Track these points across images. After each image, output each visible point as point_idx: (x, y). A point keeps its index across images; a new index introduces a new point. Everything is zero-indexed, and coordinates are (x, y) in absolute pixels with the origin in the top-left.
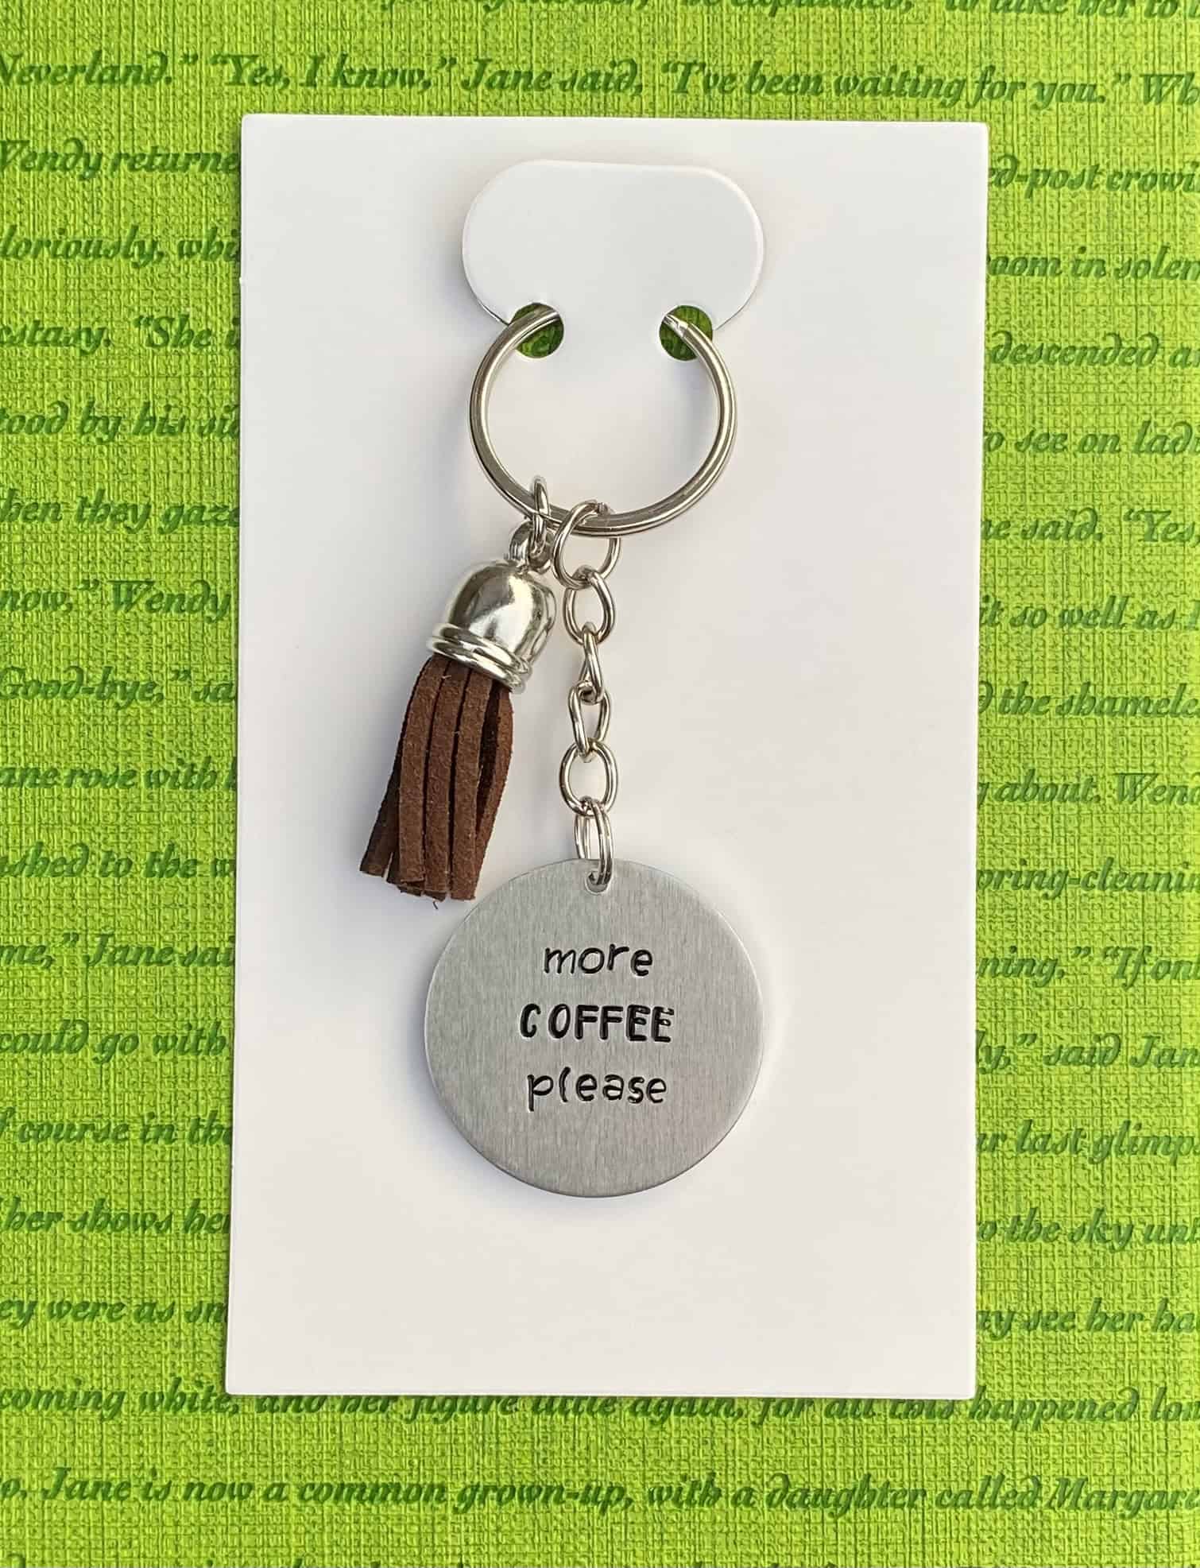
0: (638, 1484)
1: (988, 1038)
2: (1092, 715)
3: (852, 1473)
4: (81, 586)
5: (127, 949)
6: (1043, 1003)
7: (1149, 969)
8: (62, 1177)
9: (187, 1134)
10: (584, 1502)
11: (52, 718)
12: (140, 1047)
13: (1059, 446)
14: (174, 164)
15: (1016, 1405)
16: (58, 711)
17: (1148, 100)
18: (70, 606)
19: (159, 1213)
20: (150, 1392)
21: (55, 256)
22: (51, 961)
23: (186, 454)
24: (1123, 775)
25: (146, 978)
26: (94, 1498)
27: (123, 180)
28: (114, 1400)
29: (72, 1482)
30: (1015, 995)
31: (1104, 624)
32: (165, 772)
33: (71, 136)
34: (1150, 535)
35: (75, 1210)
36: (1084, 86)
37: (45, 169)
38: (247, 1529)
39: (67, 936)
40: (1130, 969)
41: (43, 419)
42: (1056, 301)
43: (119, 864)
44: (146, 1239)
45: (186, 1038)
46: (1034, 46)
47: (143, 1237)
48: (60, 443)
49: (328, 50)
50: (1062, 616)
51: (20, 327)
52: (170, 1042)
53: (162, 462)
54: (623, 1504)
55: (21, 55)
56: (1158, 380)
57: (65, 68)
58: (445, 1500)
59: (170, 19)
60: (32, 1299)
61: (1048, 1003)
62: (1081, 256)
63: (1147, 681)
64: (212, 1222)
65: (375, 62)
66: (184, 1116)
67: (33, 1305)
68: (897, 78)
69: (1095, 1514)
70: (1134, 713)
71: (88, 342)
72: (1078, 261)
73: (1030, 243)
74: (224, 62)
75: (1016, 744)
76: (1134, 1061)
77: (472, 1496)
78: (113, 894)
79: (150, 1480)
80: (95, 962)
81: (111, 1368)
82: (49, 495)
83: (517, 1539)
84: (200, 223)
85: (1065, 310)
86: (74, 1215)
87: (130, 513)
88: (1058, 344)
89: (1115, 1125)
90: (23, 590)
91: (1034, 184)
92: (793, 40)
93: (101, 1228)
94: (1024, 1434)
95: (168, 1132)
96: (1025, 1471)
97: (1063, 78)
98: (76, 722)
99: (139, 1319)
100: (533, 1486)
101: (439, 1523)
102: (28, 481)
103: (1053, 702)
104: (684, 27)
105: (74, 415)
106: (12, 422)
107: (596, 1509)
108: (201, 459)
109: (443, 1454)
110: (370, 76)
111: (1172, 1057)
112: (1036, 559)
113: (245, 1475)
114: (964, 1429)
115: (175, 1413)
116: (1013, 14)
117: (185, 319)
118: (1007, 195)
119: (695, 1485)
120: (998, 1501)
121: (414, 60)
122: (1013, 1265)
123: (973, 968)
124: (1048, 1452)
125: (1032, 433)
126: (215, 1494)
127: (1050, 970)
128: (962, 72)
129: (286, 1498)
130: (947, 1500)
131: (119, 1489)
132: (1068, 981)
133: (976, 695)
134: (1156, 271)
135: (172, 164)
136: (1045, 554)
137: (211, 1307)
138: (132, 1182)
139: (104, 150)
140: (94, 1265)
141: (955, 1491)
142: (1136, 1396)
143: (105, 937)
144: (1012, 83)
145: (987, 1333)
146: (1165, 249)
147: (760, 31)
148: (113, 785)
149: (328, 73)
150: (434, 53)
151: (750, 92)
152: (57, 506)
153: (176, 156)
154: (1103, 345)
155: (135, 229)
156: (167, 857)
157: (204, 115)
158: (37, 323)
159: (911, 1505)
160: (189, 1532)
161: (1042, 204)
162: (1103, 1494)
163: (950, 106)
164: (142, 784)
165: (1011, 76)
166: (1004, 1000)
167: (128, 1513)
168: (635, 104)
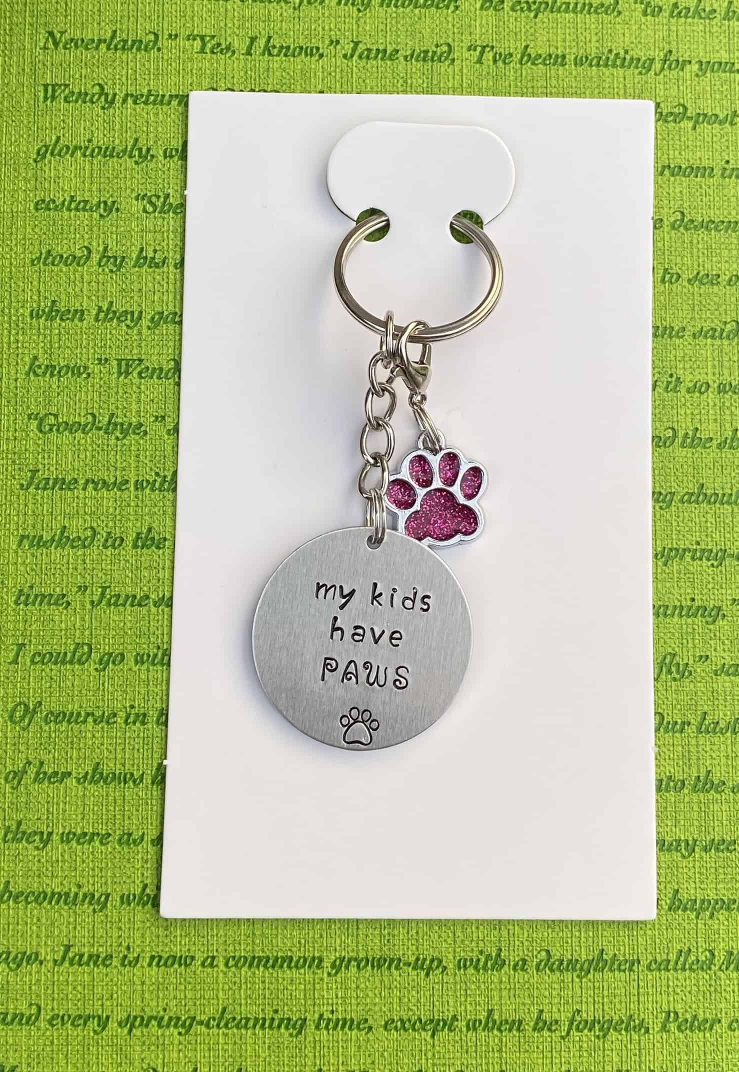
0: (451, 957)
1: (678, 658)
3: (591, 948)
4: (96, 362)
5: (119, 596)
6: (712, 635)
8: (72, 748)
9: (155, 719)
10: (414, 968)
11: (74, 446)
12: (125, 661)
13: (715, 282)
14: (162, 101)
15: (698, 902)
16: (78, 442)
18: (89, 374)
19: (135, 773)
20: (127, 893)
21: (85, 156)
22: (68, 604)
23: (166, 280)
25: (131, 615)
26: (88, 965)
27: (129, 110)
28: (103, 899)
29: (74, 954)
30: (694, 629)
32: (148, 481)
33: (96, 82)
35: (80, 770)
36: (727, 63)
37: (80, 102)
38: (189, 987)
39: (80, 587)
41: (74, 257)
42: (712, 194)
43: (115, 540)
44: (126, 790)
45: (156, 655)
46: (696, 39)
47: (124, 788)
48: (85, 273)
49: (260, 33)
50: (719, 387)
51: (61, 199)
52: (145, 658)
53: (150, 285)
54: (441, 970)
55: (66, 31)
57: (93, 41)
58: (323, 967)
59: (161, 11)
60: (50, 830)
61: (715, 635)
62: (726, 166)
65: (289, 41)
66: (153, 707)
67: (50, 834)
68: (612, 57)
71: (105, 210)
72: (725, 169)
73: (695, 158)
74: (194, 39)
75: (692, 468)
77: (339, 965)
78: (111, 560)
79: (126, 953)
80: (97, 605)
81: (102, 877)
82: (78, 305)
83: (370, 994)
84: (178, 138)
85: (717, 198)
86: (79, 774)
87: (129, 316)
88: (713, 219)
90: (59, 364)
91: (697, 122)
92: (548, 33)
93: (97, 782)
94: (703, 922)
95: (142, 718)
96: (704, 945)
97: (714, 58)
98: (90, 448)
99: (120, 844)
100: (380, 958)
101: (318, 983)
102: (64, 296)
103: (714, 442)
104: (481, 24)
105: (95, 255)
106: (54, 258)
107: (423, 973)
108: (176, 283)
109: (321, 936)
110: (286, 50)
112: (701, 351)
113: (189, 950)
114: (664, 918)
115: (143, 907)
116: (683, 20)
117: (167, 196)
118: (680, 129)
119: (489, 957)
120: (687, 966)
121: (313, 40)
122: (695, 808)
124: (719, 934)
125: (698, 273)
126: (169, 963)
128: (652, 54)
129: (217, 966)
131: (105, 959)
132: (728, 621)
135: (160, 101)
136: (707, 348)
138: (118, 751)
139: (117, 91)
140: (92, 807)
141: (659, 960)
143: (104, 589)
144: (683, 61)
145: (679, 854)
147: (528, 27)
148: (113, 489)
149: (260, 47)
150: (325, 37)
151: (521, 64)
152: (82, 312)
153: (163, 96)
155: (136, 140)
156: (146, 537)
157: (181, 71)
158: (72, 197)
159: (631, 970)
160: (151, 988)
161: (702, 134)
163: (645, 74)
164: (132, 488)
165: (682, 56)
166: (687, 633)
167: (110, 976)
168: (450, 70)
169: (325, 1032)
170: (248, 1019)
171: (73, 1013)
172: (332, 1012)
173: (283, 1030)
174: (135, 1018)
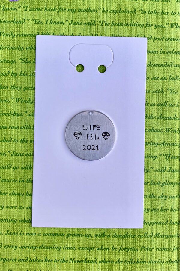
0: (93, 234)
1: (146, 168)
2: (162, 119)
3: (125, 232)
4: (11, 99)
5: (17, 153)
6: (154, 162)
7: (170, 157)
8: (8, 187)
9: (26, 181)
10: (85, 236)
12: (19, 168)
13: (157, 79)
14: (26, 35)
15: (150, 222)
16: (7, 118)
17: (171, 27)
18: (9, 102)
19: (22, 193)
20: (21, 219)
21: (8, 49)
22: (6, 155)
23: (27, 79)
24: (167, 128)
25: (20, 158)
26: (12, 235)
27: (18, 38)
28: (16, 220)
29: (9, 232)
30: (150, 161)
31: (164, 106)
32: (23, 127)
33: (11, 31)
34: (171, 92)
36: (162, 25)
37: (7, 36)
38: (35, 240)
39: (8, 151)
40: (168, 157)
41: (6, 74)
42: (157, 57)
43: (16, 141)
44: (20, 197)
45: (26, 167)
46: (154, 19)
48: (8, 77)
49: (49, 19)
50: (158, 104)
51: (3, 60)
52: (24, 167)
53: (23, 80)
54: (91, 237)
55: (3, 19)
56: (172, 70)
57: (10, 21)
58: (65, 236)
59: (26, 14)
63: (170, 114)
64: (30, 194)
65: (56, 21)
66: (26, 179)
67: (3, 206)
68: (134, 24)
69: (161, 238)
70: (168, 119)
71: (13, 62)
72: (161, 51)
73: (153, 49)
74: (33, 20)
75: (151, 123)
76: (168, 171)
77: (68, 236)
78: (15, 145)
79: (21, 232)
80: (13, 155)
81: (15, 216)
82: (6, 85)
83: (75, 242)
84: (30, 44)
85: (159, 59)
86: (10, 193)
87: (18, 88)
88: (158, 64)
89: (165, 181)
90: (3, 99)
91: (154, 40)
92: (118, 18)
93: (13, 195)
94: (151, 227)
95: (23, 181)
96: (151, 232)
97: (159, 24)
98: (10, 119)
99: (19, 209)
100: (78, 234)
101: (64, 239)
102: (3, 83)
103: (156, 117)
104: (102, 16)
105: (10, 73)
106: (1, 74)
107: (87, 238)
110: (55, 23)
111: (174, 170)
113: (35, 232)
115: (24, 223)
116: (151, 15)
117: (27, 59)
118: (150, 42)
119: (102, 234)
120: (147, 236)
121: (62, 20)
122: (150, 202)
123: (144, 157)
124: (154, 229)
125: (154, 77)
126: (31, 234)
127: (155, 158)
128: (144, 23)
129: (41, 235)
130: (139, 236)
131: (16, 234)
132: (158, 159)
133: (145, 116)
134: (172, 53)
135: (25, 36)
136: (155, 95)
137: (30, 207)
138: (18, 188)
139: (15, 33)
140: (12, 200)
141: (140, 235)
142: (167, 221)
143: (14, 152)
144: (151, 25)
145: (145, 212)
146: (173, 50)
147: (114, 16)
148: (15, 129)
149: (49, 22)
150: (65, 19)
151: (112, 25)
152: (8, 87)
154: (164, 64)
156: (23, 140)
157: (30, 28)
159: (134, 237)
160: (27, 240)
161: (155, 43)
162: (162, 235)
163: (142, 28)
164: (20, 129)
165: (151, 23)
166: (149, 162)
167: (18, 237)
168: (95, 27)
169: (65, 250)
170: (48, 247)
171: (10, 245)
172: (67, 246)
173: (56, 249)
174: (23, 246)
